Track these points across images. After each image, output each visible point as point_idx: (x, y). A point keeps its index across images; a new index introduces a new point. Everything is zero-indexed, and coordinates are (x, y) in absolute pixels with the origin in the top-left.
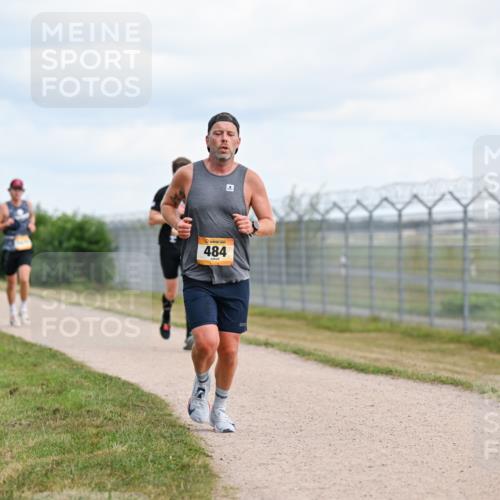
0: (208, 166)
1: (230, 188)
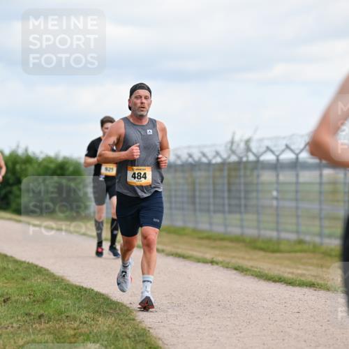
1: (150, 132)
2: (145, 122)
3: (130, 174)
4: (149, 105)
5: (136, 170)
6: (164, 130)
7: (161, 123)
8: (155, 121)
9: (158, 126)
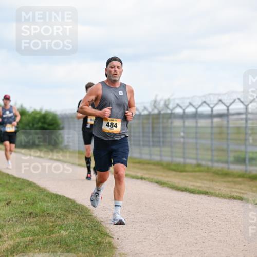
1: (121, 93)
2: (118, 85)
5: (110, 120)
6: (132, 92)
8: (125, 85)
9: (127, 89)
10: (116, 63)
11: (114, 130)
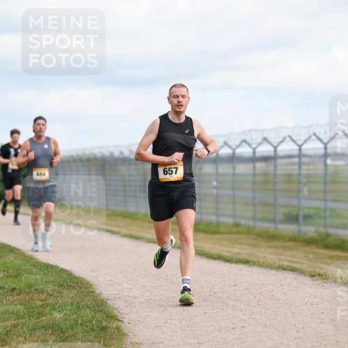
0: (35, 139)
1: (46, 146)
2: (43, 140)
3: (35, 173)
4: (45, 129)
5: (39, 170)
7: (53, 139)
9: (51, 141)
10: (41, 121)
11: (43, 178)
